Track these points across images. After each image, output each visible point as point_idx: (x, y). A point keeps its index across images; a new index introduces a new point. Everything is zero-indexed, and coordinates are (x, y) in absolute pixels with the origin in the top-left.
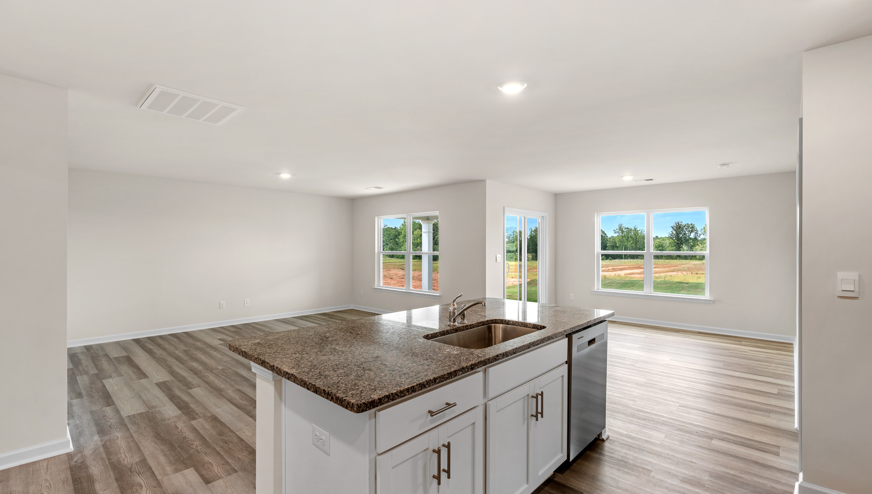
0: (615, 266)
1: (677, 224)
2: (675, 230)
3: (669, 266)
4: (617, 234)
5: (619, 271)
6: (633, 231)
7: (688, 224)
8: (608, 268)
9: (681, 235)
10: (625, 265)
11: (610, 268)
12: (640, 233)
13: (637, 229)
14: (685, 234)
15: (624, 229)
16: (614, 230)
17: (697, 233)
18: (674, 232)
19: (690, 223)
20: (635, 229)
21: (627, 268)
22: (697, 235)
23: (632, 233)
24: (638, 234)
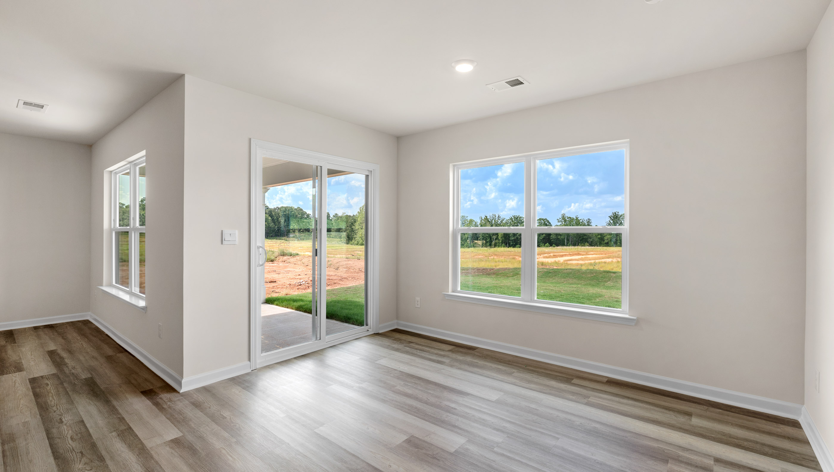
0: (556, 253)
2: (612, 220)
3: (606, 253)
4: (561, 223)
5: (560, 257)
6: (575, 220)
8: (549, 255)
10: (567, 251)
11: (552, 255)
12: (582, 223)
15: (566, 218)
16: (558, 219)
20: (577, 218)
21: (567, 255)
23: (574, 222)
24: (580, 223)
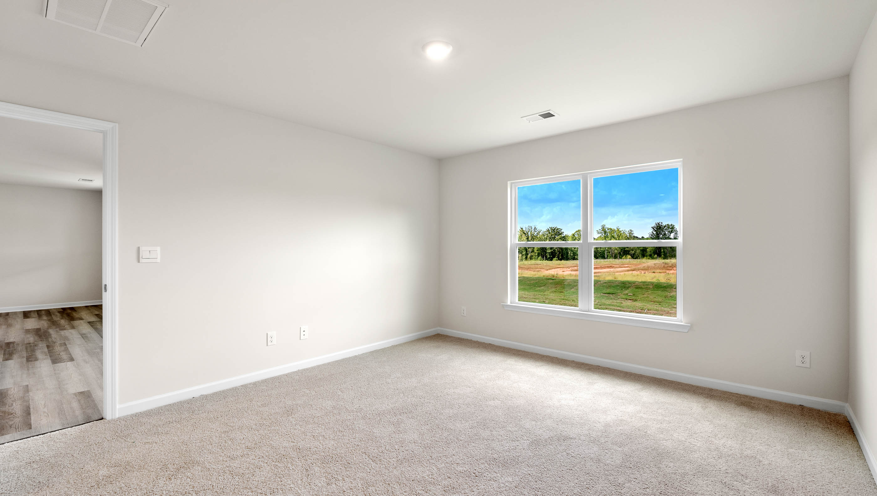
1: (658, 225)
7: (668, 225)
9: (661, 236)
13: (619, 230)
14: (665, 234)
17: (676, 234)
18: (655, 233)
19: (670, 224)
22: (677, 236)
